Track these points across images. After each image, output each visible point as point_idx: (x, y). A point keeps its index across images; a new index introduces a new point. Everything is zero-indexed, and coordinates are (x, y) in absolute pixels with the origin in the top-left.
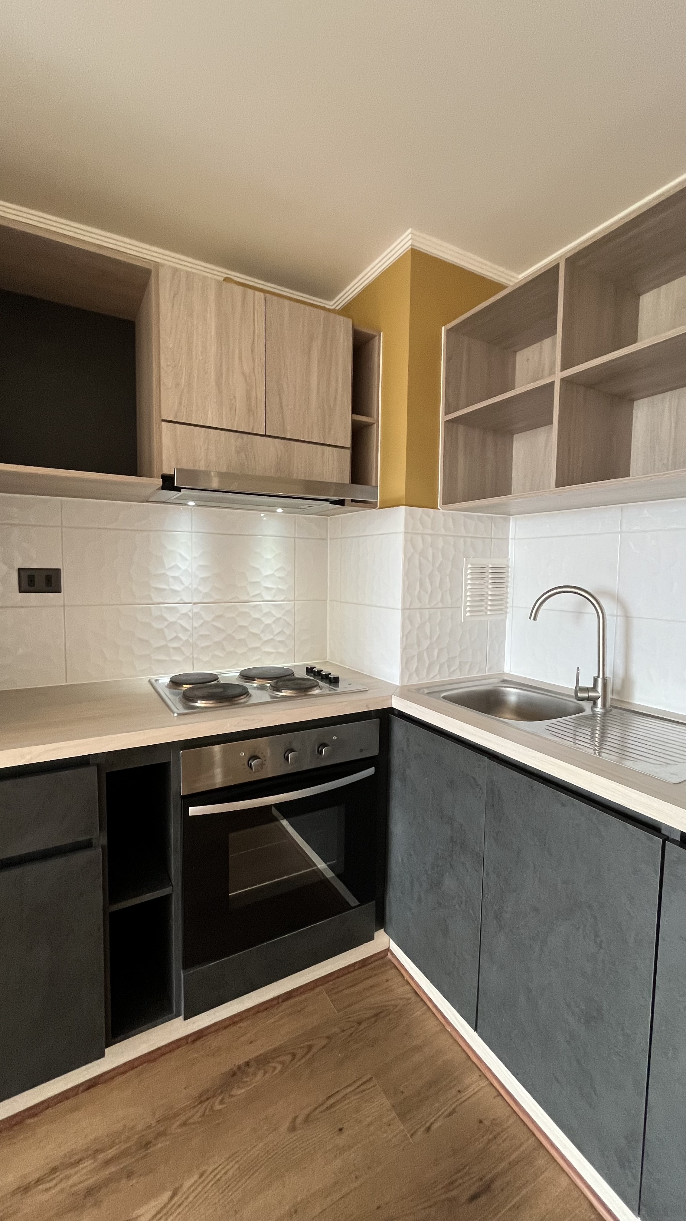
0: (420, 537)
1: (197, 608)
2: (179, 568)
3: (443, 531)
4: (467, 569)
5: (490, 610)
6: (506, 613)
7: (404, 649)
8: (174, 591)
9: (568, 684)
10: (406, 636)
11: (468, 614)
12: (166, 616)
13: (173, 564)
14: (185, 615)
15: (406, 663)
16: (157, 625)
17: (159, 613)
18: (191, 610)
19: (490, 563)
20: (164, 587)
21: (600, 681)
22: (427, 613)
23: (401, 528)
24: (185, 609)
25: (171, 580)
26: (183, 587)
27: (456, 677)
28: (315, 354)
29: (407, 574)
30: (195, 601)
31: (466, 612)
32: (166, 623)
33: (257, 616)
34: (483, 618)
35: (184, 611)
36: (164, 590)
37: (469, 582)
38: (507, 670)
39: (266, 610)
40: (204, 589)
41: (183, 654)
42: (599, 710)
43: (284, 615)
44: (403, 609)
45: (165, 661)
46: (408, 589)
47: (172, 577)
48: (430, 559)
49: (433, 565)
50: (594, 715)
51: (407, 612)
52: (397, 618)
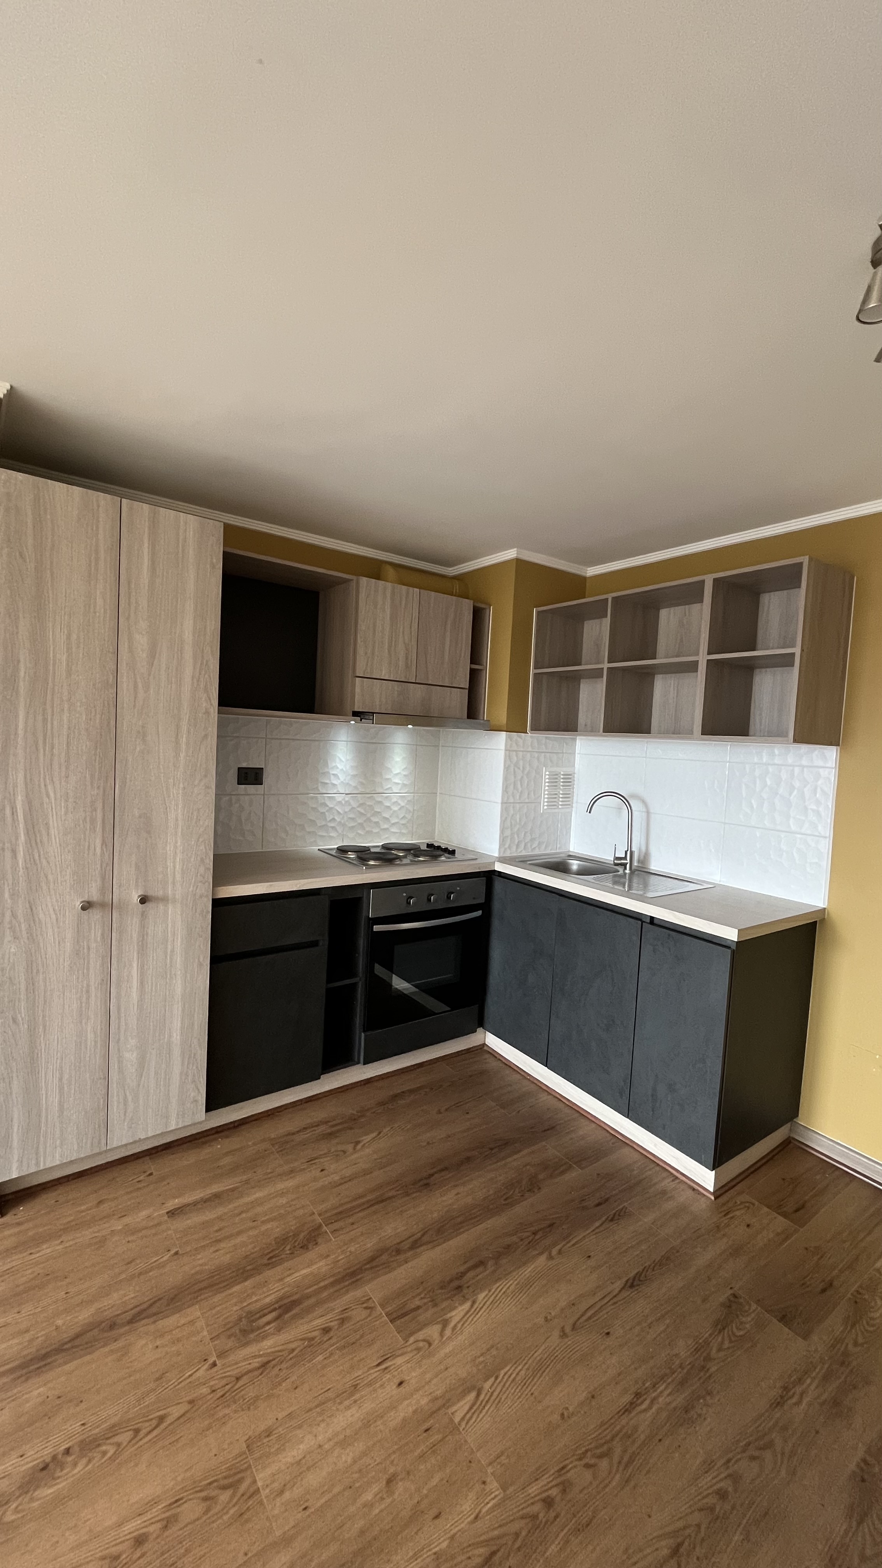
0: (514, 753)
1: (347, 798)
2: (338, 768)
3: (530, 749)
4: (545, 775)
5: (561, 805)
6: (572, 807)
7: (502, 831)
8: (334, 785)
9: (609, 858)
10: (503, 821)
11: (545, 807)
12: (328, 803)
13: (334, 764)
14: (340, 802)
15: (503, 840)
16: (322, 810)
17: (323, 801)
18: (344, 799)
19: (562, 771)
20: (328, 781)
21: (629, 852)
22: (518, 806)
23: (503, 747)
24: (339, 798)
25: (332, 777)
26: (339, 781)
27: (537, 852)
28: (449, 627)
29: (506, 779)
30: (347, 792)
31: (544, 806)
32: (327, 808)
33: (388, 804)
34: (556, 811)
35: (340, 799)
36: (327, 783)
37: (547, 784)
38: (571, 849)
39: (395, 800)
40: (353, 784)
41: (338, 832)
42: (627, 871)
43: (407, 804)
44: (502, 803)
45: (324, 836)
46: (505, 790)
47: (333, 774)
48: (521, 768)
49: (523, 772)
50: (625, 874)
51: (505, 805)
52: (497, 809)
